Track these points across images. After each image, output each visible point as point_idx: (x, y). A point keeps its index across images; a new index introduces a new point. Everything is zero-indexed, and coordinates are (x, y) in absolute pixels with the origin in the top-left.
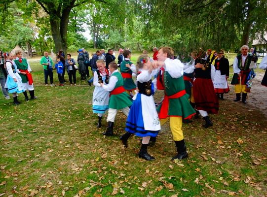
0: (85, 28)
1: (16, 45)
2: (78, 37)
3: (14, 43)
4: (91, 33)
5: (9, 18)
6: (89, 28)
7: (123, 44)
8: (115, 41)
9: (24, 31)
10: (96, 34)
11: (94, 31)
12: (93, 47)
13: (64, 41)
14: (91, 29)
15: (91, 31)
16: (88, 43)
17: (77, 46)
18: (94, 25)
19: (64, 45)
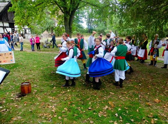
0: (83, 21)
1: (45, 30)
2: (79, 26)
3: (44, 29)
4: (87, 24)
5: (44, 15)
6: (86, 20)
7: (106, 31)
8: (101, 29)
9: (50, 22)
10: (90, 24)
11: (89, 22)
12: (87, 32)
13: (70, 28)
14: (87, 21)
15: (87, 22)
16: (84, 30)
17: (78, 31)
18: (89, 19)
19: (70, 31)
